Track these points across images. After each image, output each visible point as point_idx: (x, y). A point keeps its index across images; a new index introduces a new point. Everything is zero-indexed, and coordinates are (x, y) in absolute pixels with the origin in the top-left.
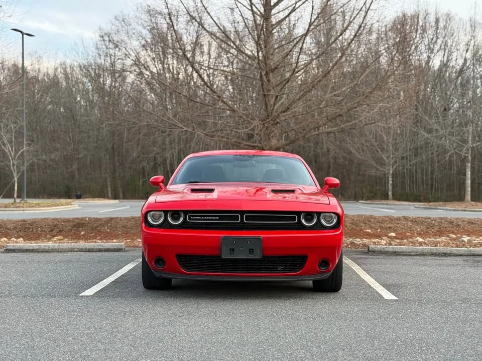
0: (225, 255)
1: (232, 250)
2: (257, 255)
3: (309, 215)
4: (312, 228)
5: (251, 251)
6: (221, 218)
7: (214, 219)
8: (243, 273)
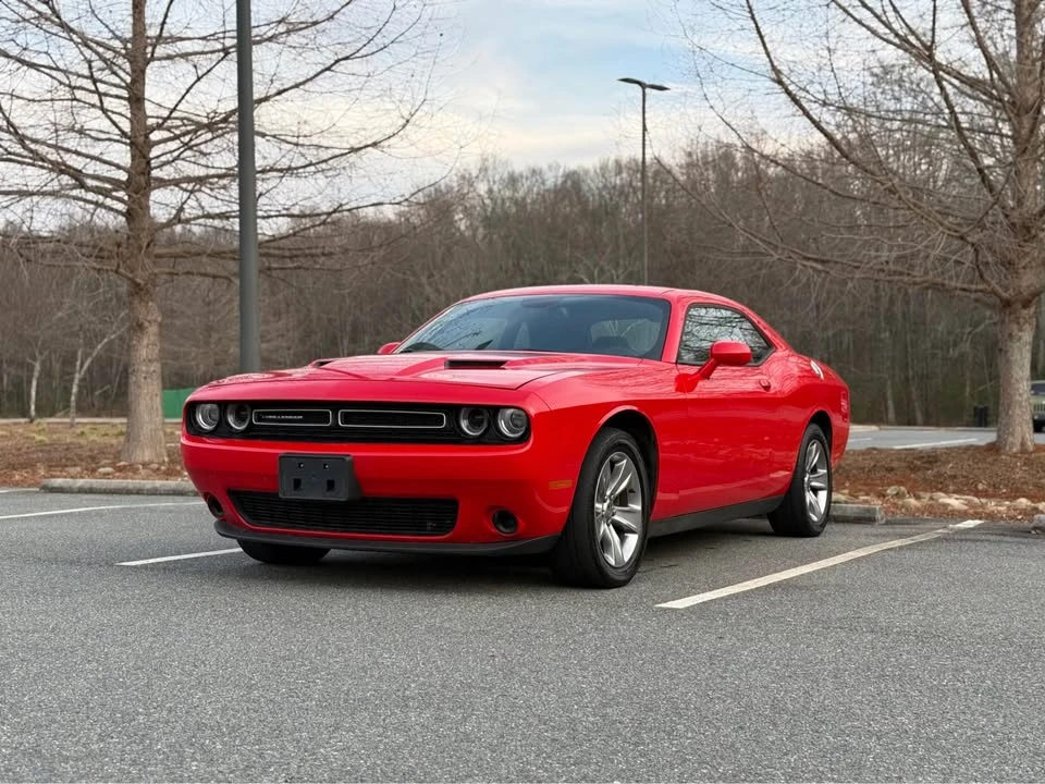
0: (286, 492)
1: (297, 484)
2: (341, 495)
3: (475, 413)
4: (477, 441)
5: (331, 485)
6: (308, 417)
7: (295, 421)
8: (335, 531)
